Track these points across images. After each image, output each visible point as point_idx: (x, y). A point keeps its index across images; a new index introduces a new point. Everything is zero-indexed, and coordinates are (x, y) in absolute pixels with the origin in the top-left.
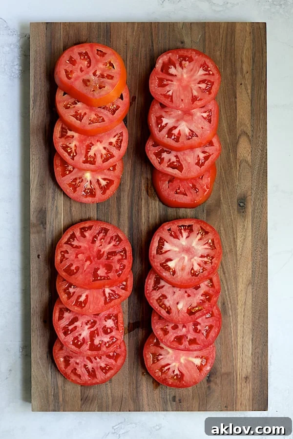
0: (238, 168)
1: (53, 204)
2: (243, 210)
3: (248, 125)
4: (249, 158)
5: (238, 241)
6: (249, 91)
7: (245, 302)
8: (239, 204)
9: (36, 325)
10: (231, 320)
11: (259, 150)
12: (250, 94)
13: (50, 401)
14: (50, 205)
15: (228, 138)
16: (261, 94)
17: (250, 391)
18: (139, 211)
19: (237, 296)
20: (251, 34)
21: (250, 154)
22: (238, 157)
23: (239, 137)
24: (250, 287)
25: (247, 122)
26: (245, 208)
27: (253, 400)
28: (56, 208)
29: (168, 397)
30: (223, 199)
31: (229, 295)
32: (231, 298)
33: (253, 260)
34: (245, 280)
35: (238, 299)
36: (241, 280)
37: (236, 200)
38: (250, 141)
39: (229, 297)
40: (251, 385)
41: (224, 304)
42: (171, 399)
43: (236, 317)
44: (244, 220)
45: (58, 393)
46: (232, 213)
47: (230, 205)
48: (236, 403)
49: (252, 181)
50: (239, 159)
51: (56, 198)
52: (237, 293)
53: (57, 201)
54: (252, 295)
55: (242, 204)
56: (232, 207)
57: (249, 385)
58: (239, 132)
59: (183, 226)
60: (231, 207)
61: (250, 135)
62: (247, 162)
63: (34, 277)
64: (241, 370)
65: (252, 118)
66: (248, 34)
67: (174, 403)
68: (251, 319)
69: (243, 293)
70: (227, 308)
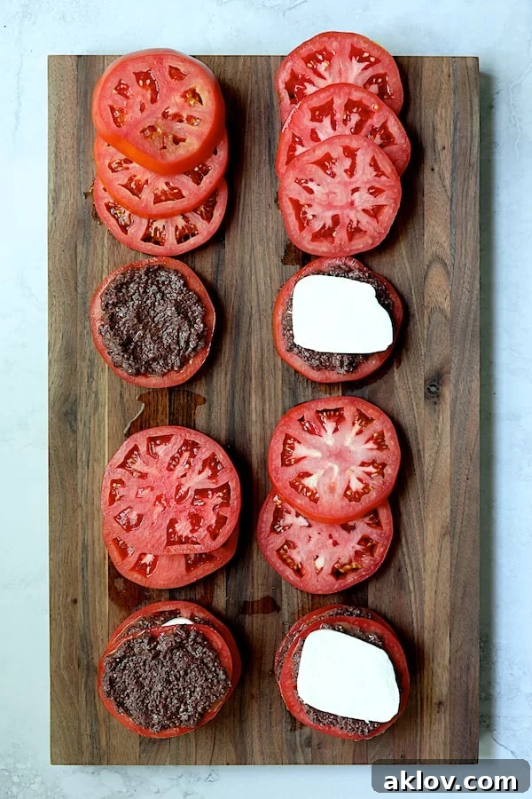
0: (426, 322)
1: (90, 387)
2: (435, 400)
3: (445, 245)
4: (446, 305)
5: (426, 455)
6: (447, 183)
7: (438, 567)
8: (429, 389)
9: (59, 608)
10: (413, 600)
11: (464, 290)
12: (448, 187)
13: (84, 746)
14: (84, 389)
15: (408, 268)
16: (468, 188)
17: (445, 728)
18: (245, 401)
19: (424, 556)
20: (451, 77)
21: (448, 298)
22: (426, 304)
23: (428, 267)
24: (447, 538)
25: (444, 239)
26: (438, 396)
27: (451, 744)
28: (96, 395)
29: (298, 739)
30: (399, 379)
31: (408, 554)
32: (413, 559)
33: (452, 489)
34: (438, 528)
35: (426, 562)
36: (430, 527)
37: (422, 382)
38: (448, 273)
39: (410, 558)
40: (447, 717)
41: (400, 570)
42: (303, 742)
43: (421, 594)
44: (436, 417)
45: (98, 731)
46: (415, 404)
47: (411, 390)
48: (420, 750)
49: (451, 345)
50: (428, 307)
51: (95, 376)
52: (423, 549)
53: (97, 382)
54: (451, 554)
55: (433, 389)
56: (416, 393)
57: (445, 718)
58: (427, 257)
59: (326, 411)
60: (412, 395)
61: (448, 263)
62: (442, 311)
63: (55, 521)
64: (429, 690)
65: (451, 232)
66: (446, 78)
67: (309, 749)
68: (448, 598)
69: (435, 550)
70: (405, 577)
